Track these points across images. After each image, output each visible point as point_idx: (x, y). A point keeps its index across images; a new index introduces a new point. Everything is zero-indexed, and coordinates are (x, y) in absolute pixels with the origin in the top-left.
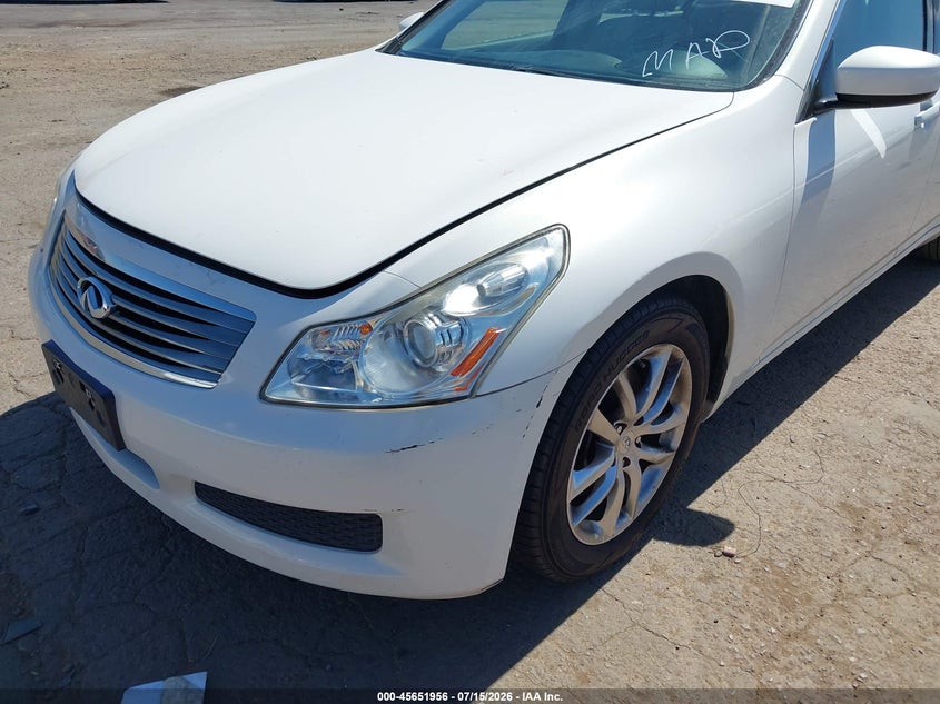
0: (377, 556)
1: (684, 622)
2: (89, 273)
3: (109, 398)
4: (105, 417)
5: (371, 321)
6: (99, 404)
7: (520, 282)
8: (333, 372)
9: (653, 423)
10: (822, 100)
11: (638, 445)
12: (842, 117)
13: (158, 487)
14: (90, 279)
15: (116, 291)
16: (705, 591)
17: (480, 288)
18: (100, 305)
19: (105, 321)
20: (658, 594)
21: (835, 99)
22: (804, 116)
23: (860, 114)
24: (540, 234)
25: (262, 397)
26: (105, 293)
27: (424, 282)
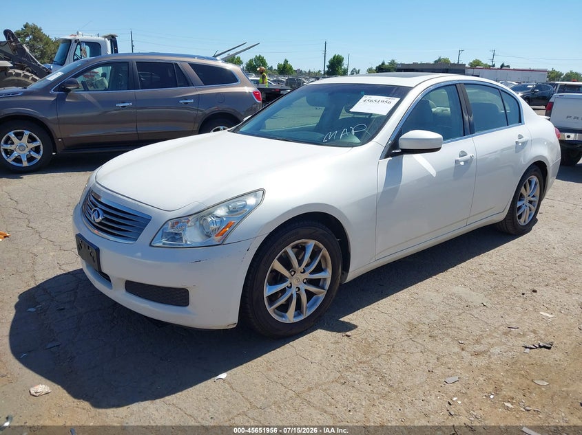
0: (187, 308)
1: (318, 356)
2: (96, 207)
3: (98, 250)
4: (95, 259)
5: (190, 218)
6: (94, 254)
7: (245, 206)
8: (176, 237)
9: (311, 273)
10: (394, 151)
11: (305, 283)
12: (406, 157)
13: (112, 289)
14: (97, 209)
15: (105, 212)
16: (332, 346)
17: (229, 208)
18: (99, 217)
19: (100, 223)
20: (311, 346)
21: (400, 151)
22: (387, 156)
23: (418, 157)
24: (255, 191)
25: (150, 245)
26: (101, 212)
27: (209, 205)
